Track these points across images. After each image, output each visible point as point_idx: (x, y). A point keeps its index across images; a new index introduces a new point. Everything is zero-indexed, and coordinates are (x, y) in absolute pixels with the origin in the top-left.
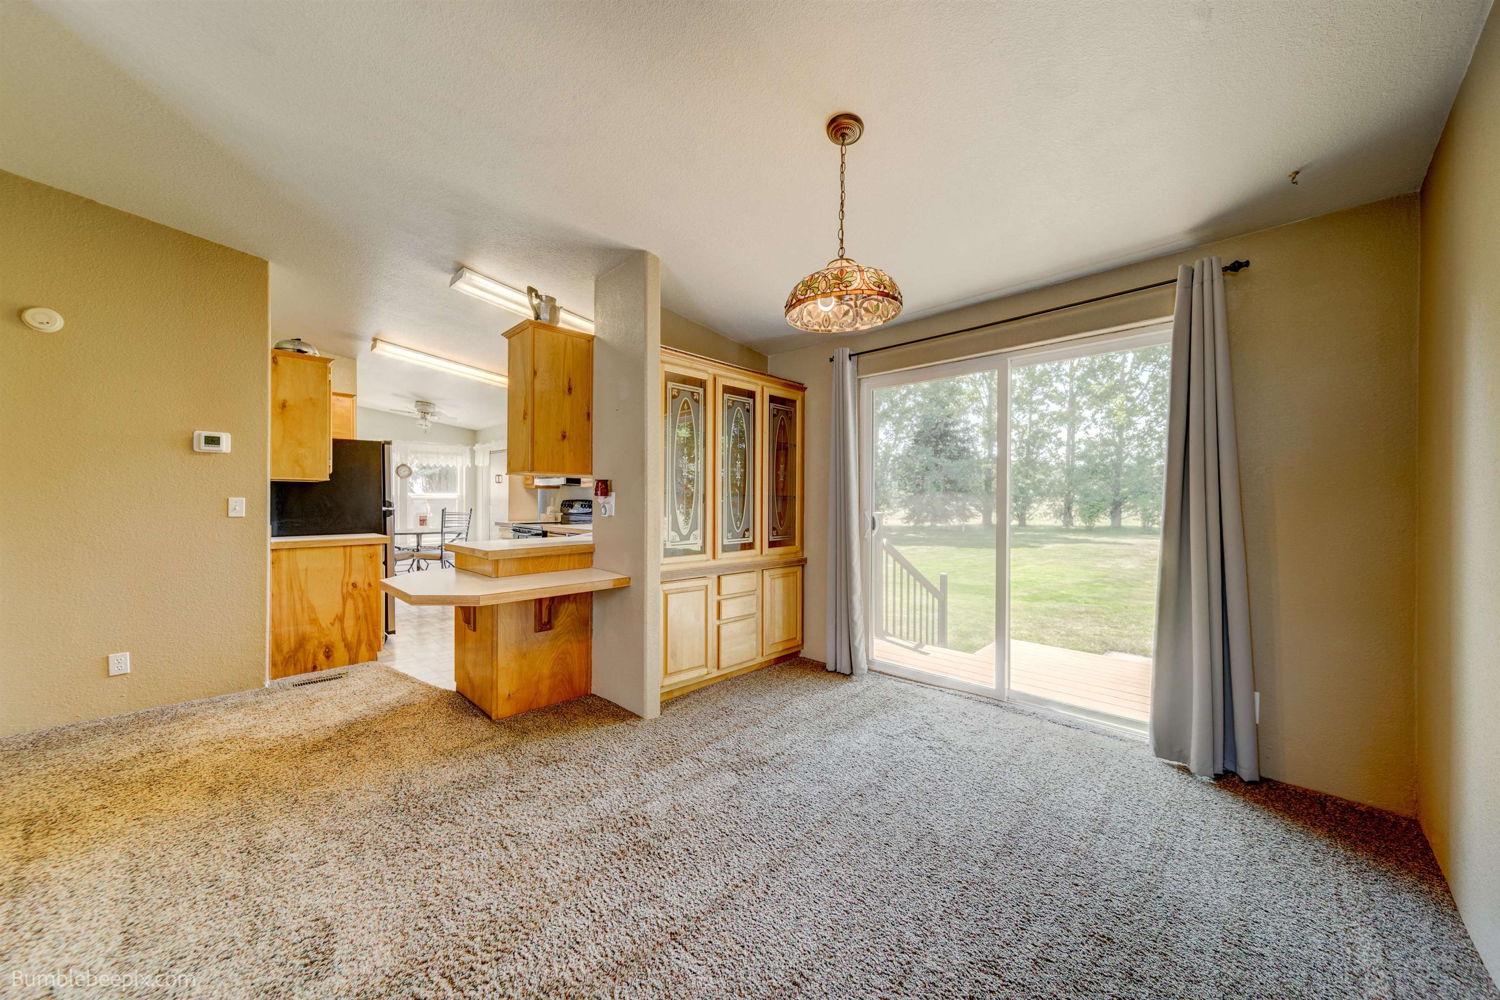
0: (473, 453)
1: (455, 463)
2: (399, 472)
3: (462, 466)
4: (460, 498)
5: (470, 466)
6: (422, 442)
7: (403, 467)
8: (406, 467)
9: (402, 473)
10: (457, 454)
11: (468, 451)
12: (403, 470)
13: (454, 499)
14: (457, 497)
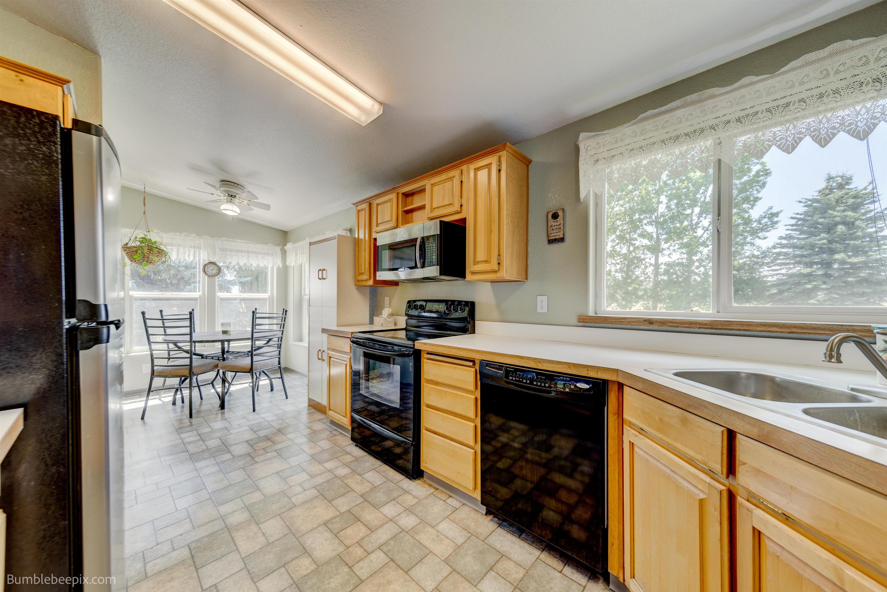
0: (284, 253)
1: (266, 263)
2: (206, 271)
3: (273, 266)
4: (271, 298)
5: (281, 266)
6: (230, 239)
7: (211, 265)
8: (214, 266)
9: (210, 271)
10: (267, 254)
11: (279, 251)
12: (211, 268)
13: (265, 299)
14: (267, 297)
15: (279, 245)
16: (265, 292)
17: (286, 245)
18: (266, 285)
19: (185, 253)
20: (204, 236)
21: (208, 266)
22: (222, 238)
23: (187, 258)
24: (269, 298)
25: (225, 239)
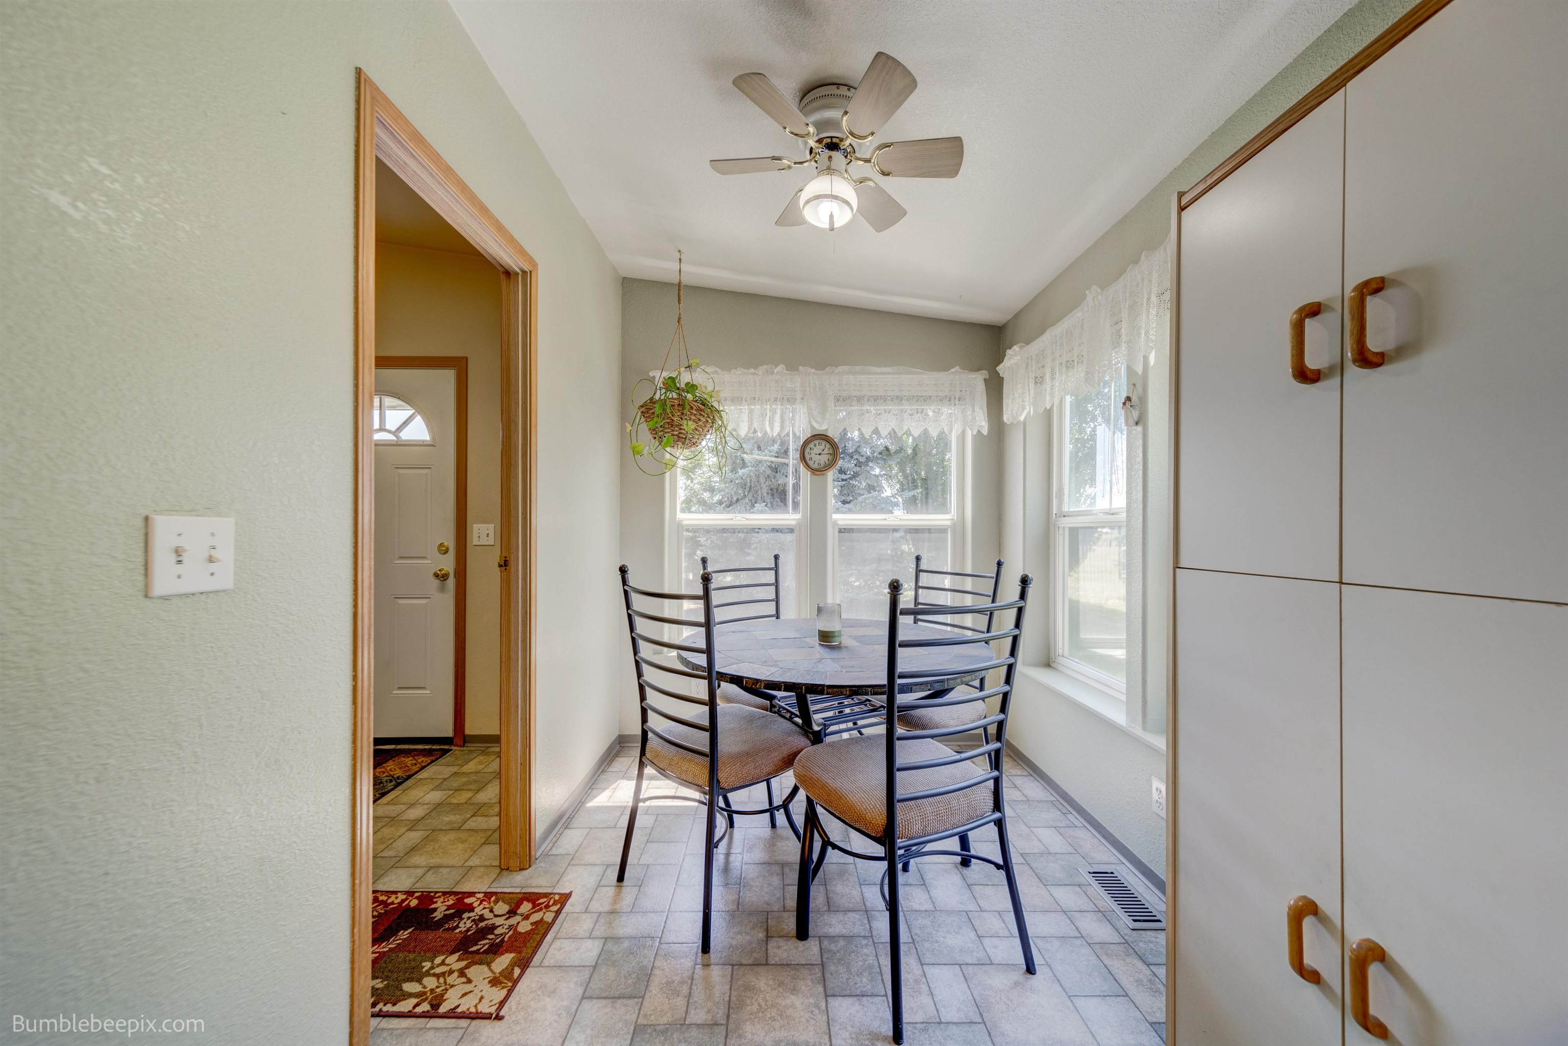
0: (996, 386)
1: (945, 425)
2: (807, 457)
3: (963, 434)
4: (958, 527)
5: (985, 432)
6: (858, 368)
7: (817, 442)
8: (824, 443)
9: (813, 456)
10: (949, 399)
11: (981, 387)
12: (817, 449)
13: (942, 530)
14: (948, 523)
15: (979, 369)
16: (943, 507)
17: (1000, 359)
18: (945, 490)
19: (763, 415)
20: (801, 368)
21: (811, 445)
22: (841, 368)
23: (768, 430)
24: (954, 526)
25: (846, 368)
